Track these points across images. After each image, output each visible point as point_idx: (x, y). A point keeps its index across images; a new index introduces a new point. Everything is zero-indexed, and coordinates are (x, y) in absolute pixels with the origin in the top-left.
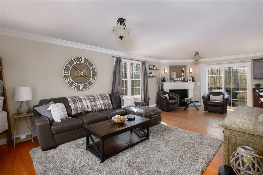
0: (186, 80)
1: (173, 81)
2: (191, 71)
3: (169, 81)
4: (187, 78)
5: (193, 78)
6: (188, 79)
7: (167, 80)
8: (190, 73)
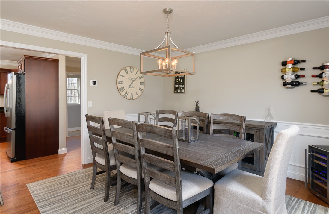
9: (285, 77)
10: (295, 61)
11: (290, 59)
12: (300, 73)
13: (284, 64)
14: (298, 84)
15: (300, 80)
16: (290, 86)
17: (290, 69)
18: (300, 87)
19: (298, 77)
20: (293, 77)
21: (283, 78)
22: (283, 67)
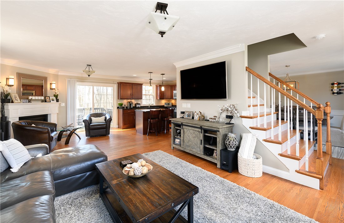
0: (48, 99)
1: (27, 101)
2: (54, 86)
3: (19, 101)
4: (49, 97)
5: (56, 96)
6: (51, 98)
7: (16, 100)
8: (51, 89)
9: (333, 90)
10: (338, 83)
11: (336, 82)
12: (341, 88)
13: (333, 84)
14: (341, 93)
15: (341, 91)
16: (336, 94)
17: (336, 87)
18: (341, 95)
19: (340, 90)
20: (338, 90)
21: (332, 90)
22: (332, 86)
